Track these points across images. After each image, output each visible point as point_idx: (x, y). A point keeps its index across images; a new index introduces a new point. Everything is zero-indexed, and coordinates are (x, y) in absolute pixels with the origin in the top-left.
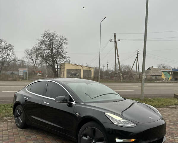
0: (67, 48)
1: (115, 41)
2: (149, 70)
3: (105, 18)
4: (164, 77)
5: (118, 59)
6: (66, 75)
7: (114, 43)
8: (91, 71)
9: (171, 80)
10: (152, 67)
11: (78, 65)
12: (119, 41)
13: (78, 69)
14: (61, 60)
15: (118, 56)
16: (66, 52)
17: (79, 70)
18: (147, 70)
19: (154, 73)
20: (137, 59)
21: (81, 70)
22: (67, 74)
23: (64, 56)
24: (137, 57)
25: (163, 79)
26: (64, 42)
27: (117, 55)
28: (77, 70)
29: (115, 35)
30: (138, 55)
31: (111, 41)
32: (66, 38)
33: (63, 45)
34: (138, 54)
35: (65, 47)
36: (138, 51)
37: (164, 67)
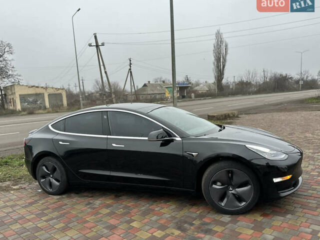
0: (12, 60)
1: (97, 46)
2: (145, 87)
3: (79, 9)
4: (169, 95)
5: (106, 72)
6: (19, 103)
7: (95, 48)
8: (61, 94)
9: (178, 98)
10: (149, 82)
11: (37, 87)
12: (103, 45)
13: (38, 92)
14: (6, 80)
15: (105, 69)
16: (13, 67)
17: (40, 94)
18: (143, 86)
19: (153, 90)
20: (131, 72)
21: (43, 94)
22: (21, 103)
23: (10, 73)
24: (130, 69)
25: (168, 98)
26: (6, 50)
27: (102, 67)
28: (37, 95)
29: (96, 37)
30: (130, 66)
31: (90, 45)
32: (9, 44)
33: (6, 55)
34: (131, 64)
35: (10, 59)
36: (130, 60)
37: (164, 82)
